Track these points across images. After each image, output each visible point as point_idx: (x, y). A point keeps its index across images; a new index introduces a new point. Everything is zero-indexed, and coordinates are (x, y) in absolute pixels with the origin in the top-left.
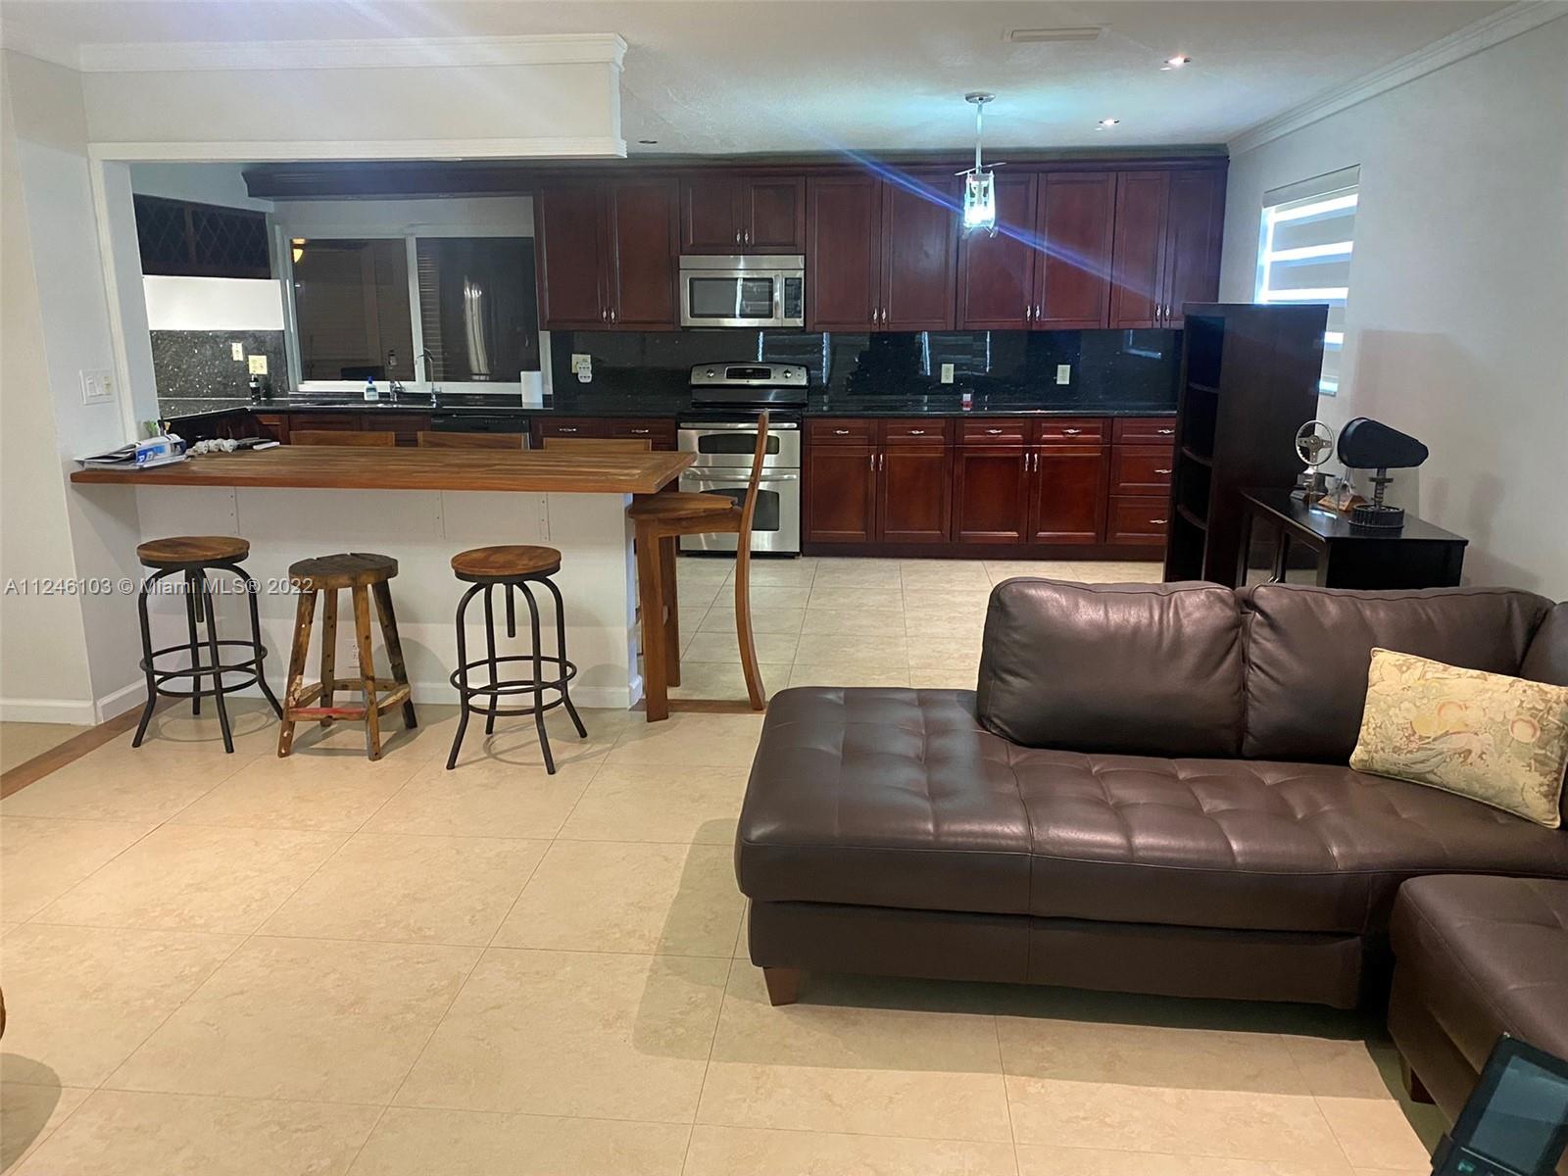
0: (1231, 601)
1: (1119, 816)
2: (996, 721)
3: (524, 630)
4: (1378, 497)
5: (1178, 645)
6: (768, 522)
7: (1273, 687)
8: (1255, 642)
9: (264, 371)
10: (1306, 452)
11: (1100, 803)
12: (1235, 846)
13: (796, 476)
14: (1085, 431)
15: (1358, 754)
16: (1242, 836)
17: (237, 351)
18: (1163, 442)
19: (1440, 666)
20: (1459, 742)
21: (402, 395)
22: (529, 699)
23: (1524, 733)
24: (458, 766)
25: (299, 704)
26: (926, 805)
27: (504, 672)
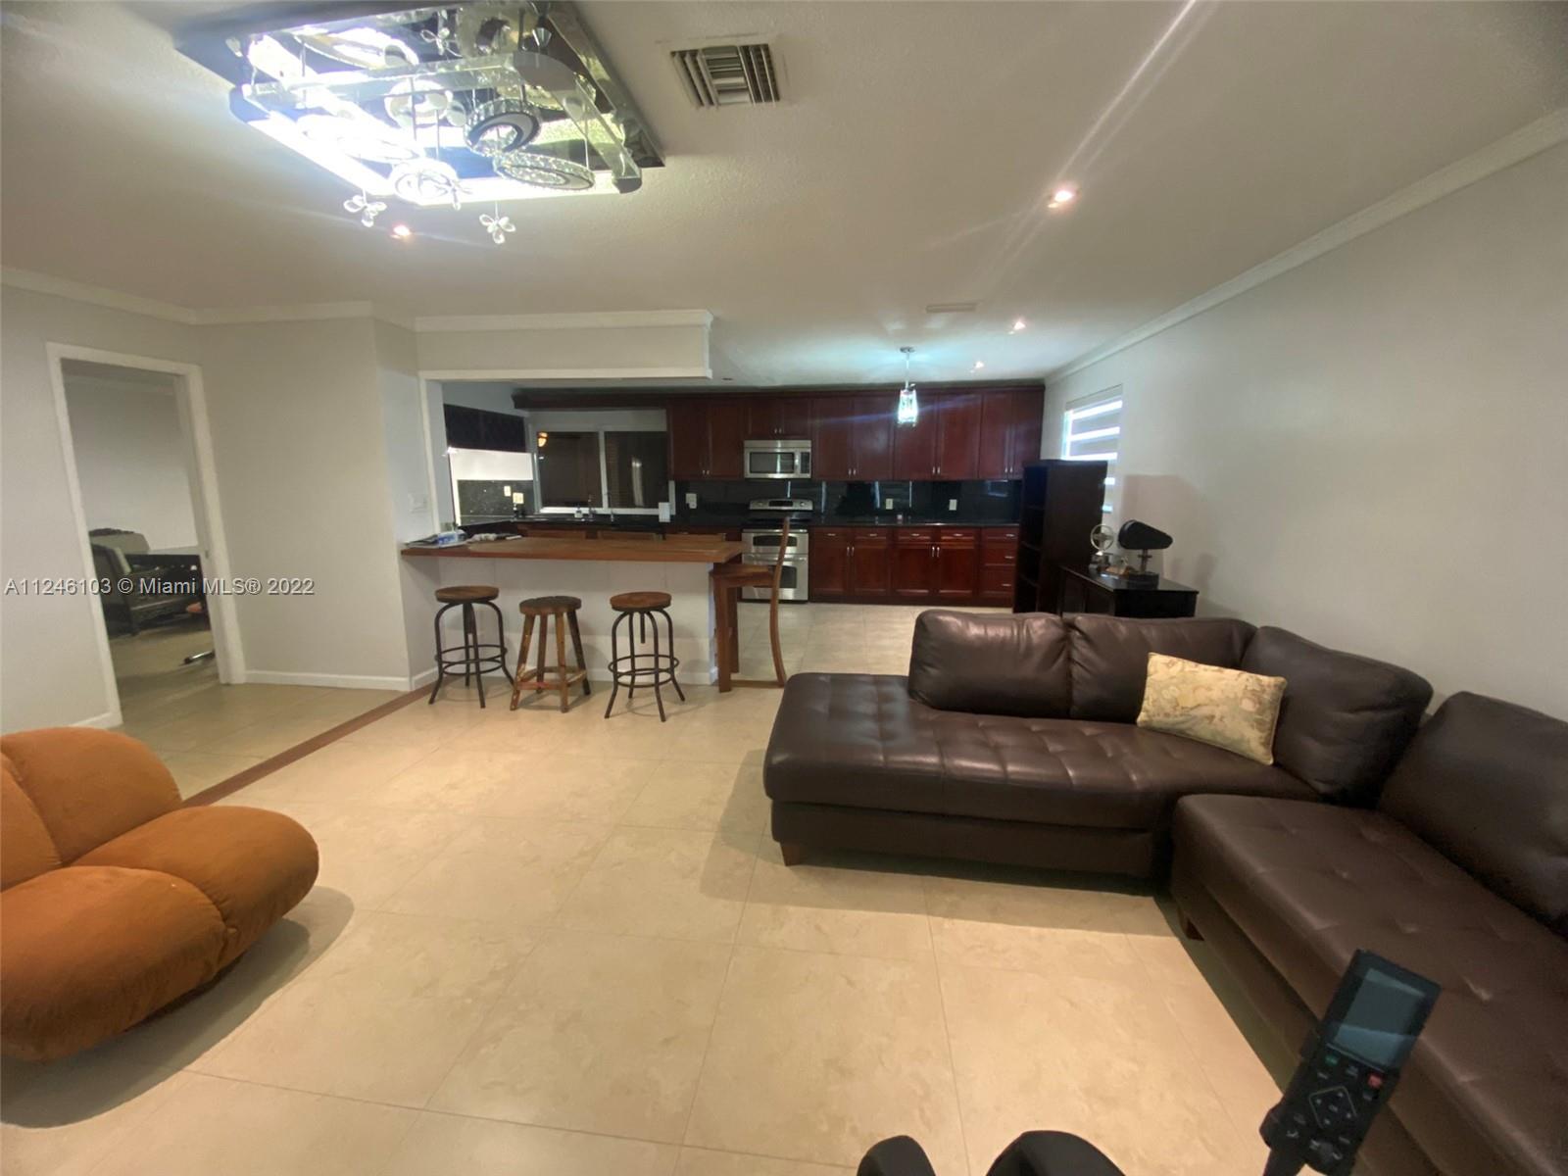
0: (1061, 624)
1: (996, 753)
2: (921, 694)
3: (650, 640)
4: (1143, 567)
5: (1030, 649)
6: (791, 584)
7: (1087, 676)
8: (1076, 648)
9: (521, 502)
10: (1097, 543)
11: (985, 745)
12: (1071, 773)
13: (806, 559)
14: (965, 535)
15: (1142, 717)
16: (1075, 767)
17: (507, 491)
18: (1010, 541)
19: (1192, 664)
20: (1206, 711)
21: (595, 515)
22: (650, 679)
23: (1248, 705)
24: (613, 716)
25: (523, 680)
26: (879, 744)
27: (640, 663)
